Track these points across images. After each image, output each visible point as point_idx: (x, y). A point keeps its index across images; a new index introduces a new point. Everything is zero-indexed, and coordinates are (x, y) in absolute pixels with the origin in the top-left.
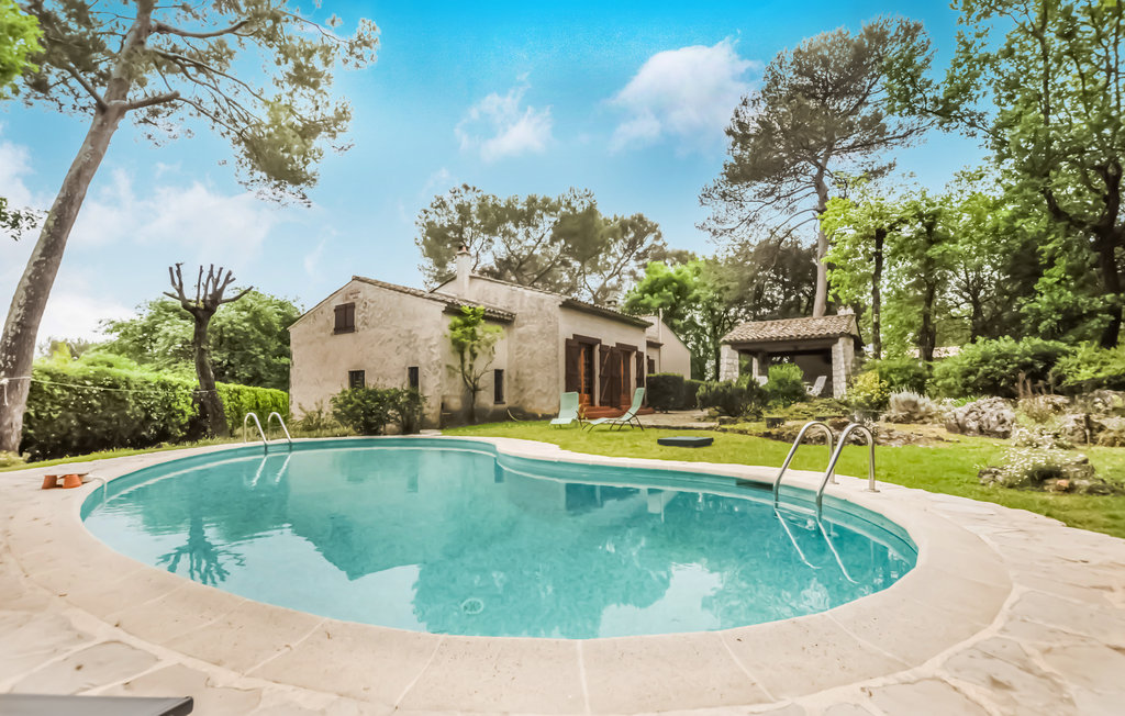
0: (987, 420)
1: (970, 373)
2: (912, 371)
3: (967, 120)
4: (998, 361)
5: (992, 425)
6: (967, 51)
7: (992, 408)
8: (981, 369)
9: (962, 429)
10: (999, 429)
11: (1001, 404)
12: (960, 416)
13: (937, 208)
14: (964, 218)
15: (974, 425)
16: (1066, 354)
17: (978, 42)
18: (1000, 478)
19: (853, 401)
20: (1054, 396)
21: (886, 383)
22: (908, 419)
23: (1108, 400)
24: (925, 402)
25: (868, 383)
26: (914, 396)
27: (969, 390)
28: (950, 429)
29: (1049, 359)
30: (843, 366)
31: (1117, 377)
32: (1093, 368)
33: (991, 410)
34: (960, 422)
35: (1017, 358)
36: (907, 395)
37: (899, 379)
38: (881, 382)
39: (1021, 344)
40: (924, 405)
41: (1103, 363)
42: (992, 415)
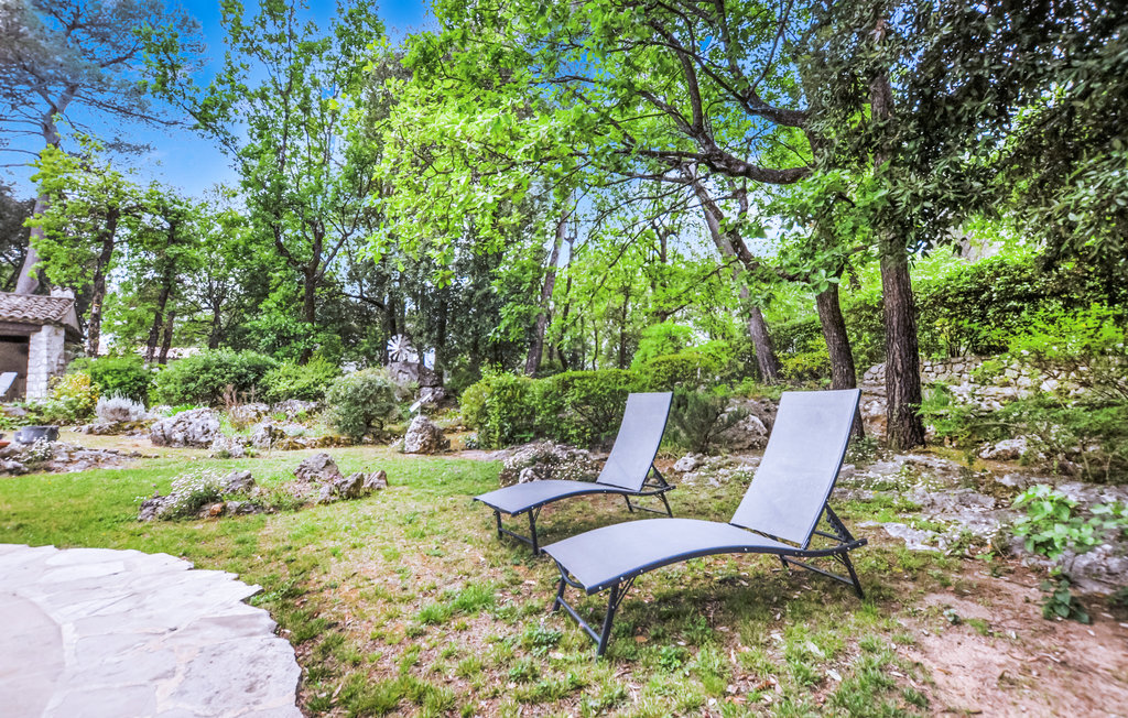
0: (193, 431)
1: (192, 380)
2: (133, 373)
3: (221, 136)
4: (218, 370)
5: (197, 436)
6: (231, 73)
7: (200, 417)
8: (201, 377)
9: (167, 441)
10: (203, 440)
11: (207, 415)
12: (167, 427)
13: (183, 207)
14: (216, 228)
15: (179, 436)
16: (272, 367)
17: (242, 72)
18: (160, 510)
19: (50, 407)
20: (258, 404)
21: (99, 386)
22: (116, 429)
23: (295, 408)
24: (136, 409)
25: (76, 385)
26: (126, 403)
27: (188, 397)
28: (156, 442)
29: (260, 370)
30: (45, 361)
31: (303, 390)
32: (290, 381)
33: (198, 420)
34: (166, 433)
35: (234, 368)
36: (118, 402)
37: (116, 381)
38: (92, 384)
39: (240, 355)
40: (136, 413)
41: (296, 378)
42: (198, 425)
